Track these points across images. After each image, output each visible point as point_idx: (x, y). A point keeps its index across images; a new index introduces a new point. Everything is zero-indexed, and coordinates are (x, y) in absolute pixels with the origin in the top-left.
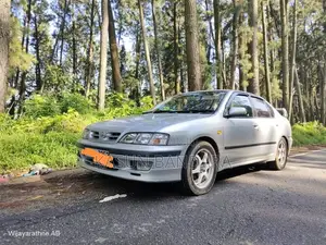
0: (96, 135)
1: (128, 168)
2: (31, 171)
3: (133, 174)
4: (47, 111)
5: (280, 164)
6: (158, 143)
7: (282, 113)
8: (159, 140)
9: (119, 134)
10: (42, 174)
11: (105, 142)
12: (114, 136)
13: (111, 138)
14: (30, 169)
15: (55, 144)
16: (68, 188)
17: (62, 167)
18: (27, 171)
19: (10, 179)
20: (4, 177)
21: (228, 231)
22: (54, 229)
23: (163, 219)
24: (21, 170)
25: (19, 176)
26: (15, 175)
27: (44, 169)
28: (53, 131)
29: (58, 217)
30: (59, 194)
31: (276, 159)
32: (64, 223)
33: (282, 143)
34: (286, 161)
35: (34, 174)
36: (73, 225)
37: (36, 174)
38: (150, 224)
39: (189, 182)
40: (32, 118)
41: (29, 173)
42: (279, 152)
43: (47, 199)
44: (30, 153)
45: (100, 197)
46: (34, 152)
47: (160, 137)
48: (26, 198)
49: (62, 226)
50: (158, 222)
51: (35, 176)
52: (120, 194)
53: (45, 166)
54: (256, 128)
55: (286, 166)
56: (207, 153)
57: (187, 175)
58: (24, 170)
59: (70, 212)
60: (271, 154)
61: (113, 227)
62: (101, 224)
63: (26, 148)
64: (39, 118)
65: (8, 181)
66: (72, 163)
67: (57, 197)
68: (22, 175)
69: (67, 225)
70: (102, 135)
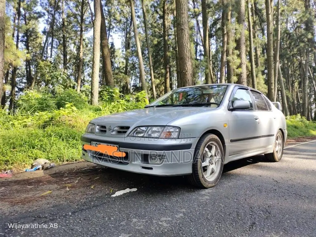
0: (103, 129)
2: (32, 166)
3: (143, 168)
4: (43, 106)
6: (169, 136)
8: (170, 133)
9: (128, 128)
10: (45, 168)
11: (112, 136)
12: (123, 130)
13: (119, 132)
14: (32, 165)
15: (55, 139)
16: (75, 183)
17: (63, 162)
18: (29, 166)
19: (14, 175)
20: (7, 172)
21: (249, 224)
22: (72, 226)
23: (181, 212)
24: (23, 165)
25: (22, 171)
26: (17, 171)
27: (46, 164)
28: (52, 126)
29: (73, 213)
30: (68, 189)
31: (274, 151)
32: (82, 220)
33: (279, 135)
34: (282, 153)
35: (37, 170)
36: (90, 221)
37: (39, 169)
38: (168, 218)
39: (199, 175)
40: (29, 114)
41: (32, 168)
42: (276, 144)
43: (57, 195)
44: (31, 148)
45: (110, 192)
46: (35, 147)
47: (171, 130)
48: (35, 194)
49: (80, 222)
50: (176, 216)
51: (38, 171)
52: (130, 189)
53: (47, 161)
54: (257, 121)
55: (282, 158)
56: (215, 145)
57: (197, 168)
58: (26, 165)
59: (84, 208)
60: (270, 146)
61: (133, 222)
62: (120, 220)
63: (27, 143)
64: (36, 113)
65: (11, 177)
66: (73, 158)
67: (66, 192)
68: (25, 170)
69: (85, 222)
70: (110, 129)
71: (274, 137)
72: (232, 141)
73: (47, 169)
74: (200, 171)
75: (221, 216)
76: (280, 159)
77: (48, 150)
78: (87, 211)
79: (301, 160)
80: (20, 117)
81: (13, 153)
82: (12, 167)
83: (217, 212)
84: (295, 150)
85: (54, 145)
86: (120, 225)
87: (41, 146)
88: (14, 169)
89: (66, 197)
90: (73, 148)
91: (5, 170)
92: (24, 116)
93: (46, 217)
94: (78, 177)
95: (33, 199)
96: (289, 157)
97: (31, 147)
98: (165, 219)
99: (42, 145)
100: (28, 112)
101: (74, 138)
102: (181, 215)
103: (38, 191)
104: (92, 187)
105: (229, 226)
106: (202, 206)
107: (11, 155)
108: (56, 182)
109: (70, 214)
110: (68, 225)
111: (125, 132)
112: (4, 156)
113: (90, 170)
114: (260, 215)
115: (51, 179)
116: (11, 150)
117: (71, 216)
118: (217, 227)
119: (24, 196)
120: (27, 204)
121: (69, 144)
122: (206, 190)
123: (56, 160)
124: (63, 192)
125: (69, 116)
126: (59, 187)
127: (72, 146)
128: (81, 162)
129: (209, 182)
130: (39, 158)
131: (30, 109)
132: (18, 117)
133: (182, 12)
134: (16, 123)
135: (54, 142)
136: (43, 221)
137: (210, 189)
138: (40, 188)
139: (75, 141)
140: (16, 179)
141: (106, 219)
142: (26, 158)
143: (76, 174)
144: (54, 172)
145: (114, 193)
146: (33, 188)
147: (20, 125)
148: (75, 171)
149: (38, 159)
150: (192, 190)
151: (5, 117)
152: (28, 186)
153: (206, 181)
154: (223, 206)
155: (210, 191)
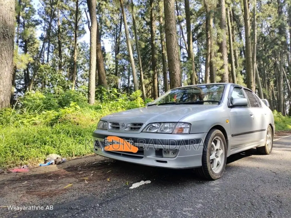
0: (117, 126)
1: (153, 156)
2: (46, 161)
3: (158, 161)
5: (268, 149)
6: (181, 132)
7: (266, 103)
8: (182, 129)
10: (57, 163)
12: (136, 126)
13: (132, 129)
14: (44, 160)
15: (63, 135)
16: (91, 176)
17: (72, 156)
18: (42, 161)
19: (30, 169)
20: (24, 167)
21: (267, 213)
22: (104, 217)
23: (199, 203)
24: (37, 160)
25: (37, 166)
26: (32, 165)
27: (58, 159)
28: (59, 123)
29: (101, 204)
30: (86, 182)
31: (265, 145)
32: (110, 211)
33: (269, 130)
34: (272, 147)
35: (50, 164)
36: (119, 211)
37: (52, 164)
38: (190, 208)
39: (208, 167)
40: (37, 112)
41: (45, 163)
42: (267, 137)
43: (78, 187)
44: (43, 145)
45: (127, 184)
46: (47, 143)
47: (183, 126)
48: (57, 187)
49: (110, 213)
50: (196, 206)
51: (51, 166)
52: (145, 181)
53: (59, 156)
54: (252, 116)
55: (272, 151)
56: (219, 140)
57: (206, 161)
58: (39, 161)
59: (109, 200)
60: (262, 140)
61: (158, 212)
62: (145, 211)
63: (39, 140)
64: (43, 112)
65: (28, 171)
66: (81, 153)
67: (86, 185)
68: (39, 165)
69: (114, 212)
70: (123, 126)
71: (266, 132)
72: (232, 136)
73: (60, 163)
74: (208, 164)
75: (238, 206)
76: (270, 152)
77: (58, 146)
78: (112, 202)
80: (28, 116)
81: (27, 149)
82: (27, 162)
83: (232, 202)
84: (281, 143)
85: (63, 141)
86: (147, 215)
87: (52, 143)
88: (29, 164)
89: (87, 190)
90: (80, 143)
91: (21, 165)
92: (32, 115)
93: (77, 209)
94: (92, 171)
95: (57, 191)
96: (277, 150)
97: (43, 143)
98: (187, 209)
99: (53, 141)
100: (36, 111)
101: (80, 135)
102: (200, 205)
103: (59, 184)
104: (108, 180)
105: (249, 215)
106: (216, 196)
107: (26, 151)
108: (73, 176)
109: (98, 205)
110: (100, 216)
111: (139, 128)
112: (19, 152)
113: (100, 164)
114: (273, 204)
115: (67, 173)
116: (25, 146)
117: (99, 207)
118: (238, 216)
119: (48, 189)
120: (54, 197)
121: (76, 140)
122: (214, 182)
123: (66, 155)
124: (83, 185)
125: (73, 114)
126: (77, 180)
127: (79, 142)
128: (88, 157)
129: (216, 174)
130: (51, 153)
131: (37, 108)
132: (26, 115)
133: (170, 19)
134: (25, 121)
135: (63, 138)
136: (76, 213)
137: (217, 180)
138: (60, 181)
139: (81, 138)
140: (34, 173)
141: (133, 210)
142: (39, 154)
143: (89, 168)
144: (67, 167)
145: (131, 186)
146: (54, 182)
147: (29, 123)
148: (87, 165)
149: (50, 155)
150: (201, 182)
151: (14, 116)
152: (48, 180)
153: (213, 173)
154: (235, 196)
155: (218, 182)
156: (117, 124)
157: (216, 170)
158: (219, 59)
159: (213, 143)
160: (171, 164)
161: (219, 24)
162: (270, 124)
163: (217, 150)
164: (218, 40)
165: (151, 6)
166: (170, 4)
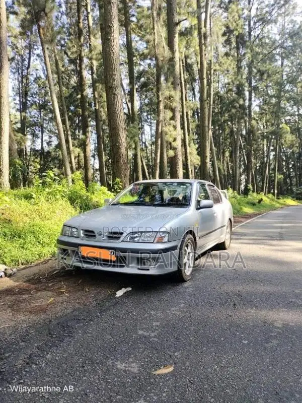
0: (90, 234)
5: (227, 244)
8: (162, 238)
9: (122, 233)
10: (9, 275)
11: (104, 241)
12: (115, 235)
13: (110, 237)
17: (19, 265)
21: (232, 305)
27: (7, 270)
30: (67, 294)
31: (225, 240)
33: (228, 225)
34: (231, 240)
37: (1, 277)
39: (182, 270)
42: (226, 232)
43: (63, 300)
47: (163, 235)
50: (180, 306)
52: (125, 288)
53: (6, 267)
54: (215, 215)
55: (230, 245)
56: (190, 244)
57: (181, 265)
60: (222, 236)
66: (28, 260)
67: (69, 297)
70: (100, 235)
71: (226, 227)
72: (200, 237)
73: (11, 275)
74: (182, 267)
76: (229, 247)
78: (109, 310)
79: (245, 245)
83: (206, 299)
95: (45, 306)
96: (235, 243)
98: (174, 309)
102: (183, 305)
104: (87, 290)
106: (193, 296)
108: (45, 289)
109: (99, 314)
111: (119, 238)
113: (63, 273)
114: (236, 298)
115: (33, 286)
122: (186, 283)
126: (54, 293)
129: (188, 276)
133: (114, 73)
137: (188, 281)
145: (116, 294)
146: (30, 297)
148: (48, 275)
153: (186, 275)
154: (207, 295)
155: (190, 284)
156: (93, 232)
157: (188, 271)
158: (172, 129)
159: (186, 248)
160: (153, 271)
161: (172, 84)
162: (230, 219)
163: (189, 253)
164: (171, 104)
165: (80, 41)
166: (113, 52)
